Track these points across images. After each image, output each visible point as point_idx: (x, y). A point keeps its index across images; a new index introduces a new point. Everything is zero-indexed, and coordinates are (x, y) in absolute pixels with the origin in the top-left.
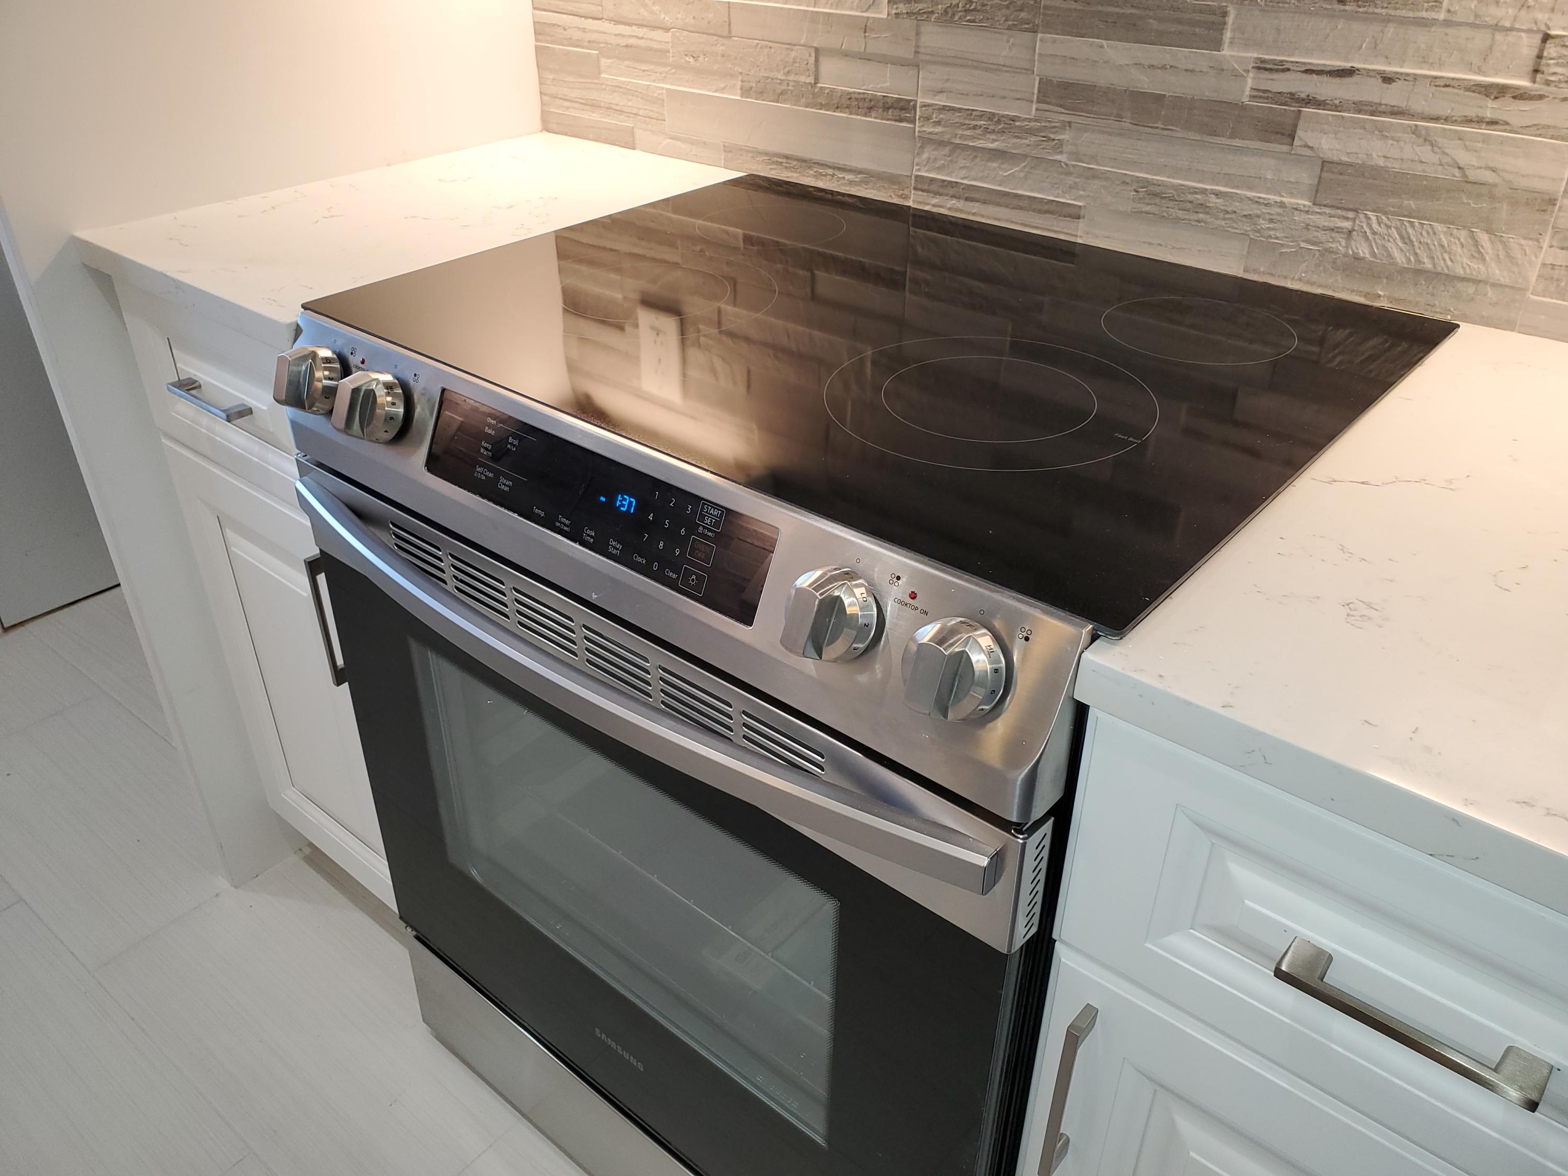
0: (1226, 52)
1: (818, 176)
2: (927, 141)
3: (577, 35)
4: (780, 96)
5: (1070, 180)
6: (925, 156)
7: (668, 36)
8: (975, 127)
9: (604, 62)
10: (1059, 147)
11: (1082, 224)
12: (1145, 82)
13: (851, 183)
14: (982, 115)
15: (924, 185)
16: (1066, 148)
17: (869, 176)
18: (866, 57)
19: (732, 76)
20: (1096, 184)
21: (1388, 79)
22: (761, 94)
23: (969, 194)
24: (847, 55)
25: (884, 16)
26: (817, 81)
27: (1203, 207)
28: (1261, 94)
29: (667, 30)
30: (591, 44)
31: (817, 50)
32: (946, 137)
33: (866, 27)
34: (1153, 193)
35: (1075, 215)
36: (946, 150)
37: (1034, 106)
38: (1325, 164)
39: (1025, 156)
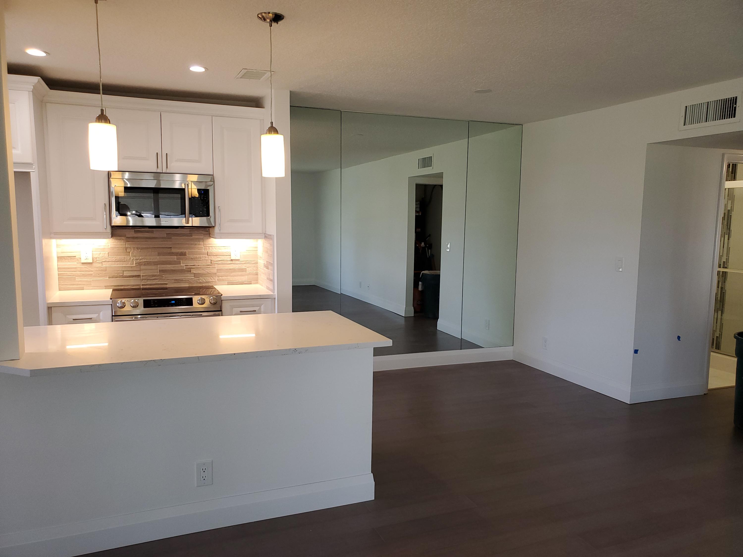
0: (181, 265)
1: (124, 287)
2: (143, 279)
3: (70, 274)
4: (117, 277)
5: (165, 280)
6: (143, 281)
7: (93, 272)
8: (150, 277)
9: (76, 278)
10: (163, 277)
11: (168, 285)
12: (173, 269)
13: (131, 287)
14: (151, 275)
15: (143, 285)
16: (164, 277)
17: (134, 285)
18: (132, 271)
19: (107, 276)
20: (169, 280)
21: (199, 265)
22: (112, 278)
23: (151, 285)
24: (128, 271)
25: (135, 265)
26: (123, 274)
27: (183, 280)
28: (186, 268)
29: (92, 271)
30: (73, 275)
31: (123, 271)
32: (146, 279)
33: (132, 267)
34: (176, 280)
35: (167, 284)
36: (146, 280)
37: (159, 273)
38: (195, 274)
39: (158, 279)
